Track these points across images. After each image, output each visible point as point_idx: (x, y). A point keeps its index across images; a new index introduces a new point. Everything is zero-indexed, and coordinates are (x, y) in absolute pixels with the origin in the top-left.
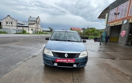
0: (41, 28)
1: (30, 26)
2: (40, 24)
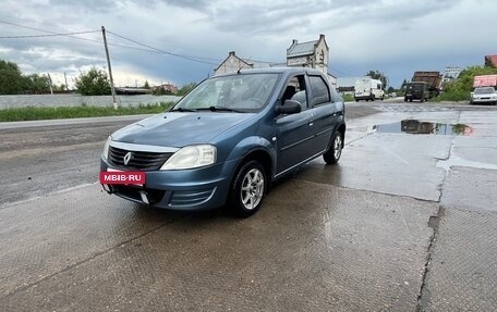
0: (332, 80)
2: (325, 62)
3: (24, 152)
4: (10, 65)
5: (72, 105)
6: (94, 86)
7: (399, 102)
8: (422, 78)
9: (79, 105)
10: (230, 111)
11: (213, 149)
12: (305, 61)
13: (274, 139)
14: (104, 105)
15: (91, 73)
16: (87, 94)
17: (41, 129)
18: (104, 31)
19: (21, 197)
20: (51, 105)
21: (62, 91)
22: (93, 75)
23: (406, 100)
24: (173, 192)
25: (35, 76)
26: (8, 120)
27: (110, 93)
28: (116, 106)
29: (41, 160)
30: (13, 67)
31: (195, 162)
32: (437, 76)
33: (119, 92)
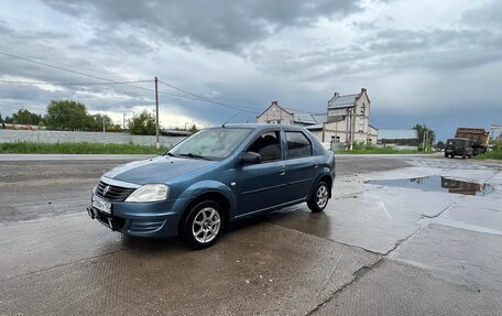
0: (373, 132)
1: (327, 127)
2: (366, 114)
3: (58, 181)
4: (79, 105)
5: (120, 143)
6: (144, 127)
7: (439, 157)
8: (465, 135)
9: (127, 143)
10: (201, 158)
11: (167, 188)
12: (343, 112)
13: (233, 184)
14: (148, 144)
15: (142, 116)
16: (136, 134)
17: (81, 162)
18: (156, 81)
19: (35, 217)
20: (102, 141)
21: (117, 130)
22: (144, 117)
23: (446, 155)
24: (131, 221)
25: (98, 116)
26: (63, 153)
27: (154, 134)
28: (158, 145)
29: (68, 189)
30: (82, 108)
31: (151, 197)
32: (482, 134)
33: (164, 134)
